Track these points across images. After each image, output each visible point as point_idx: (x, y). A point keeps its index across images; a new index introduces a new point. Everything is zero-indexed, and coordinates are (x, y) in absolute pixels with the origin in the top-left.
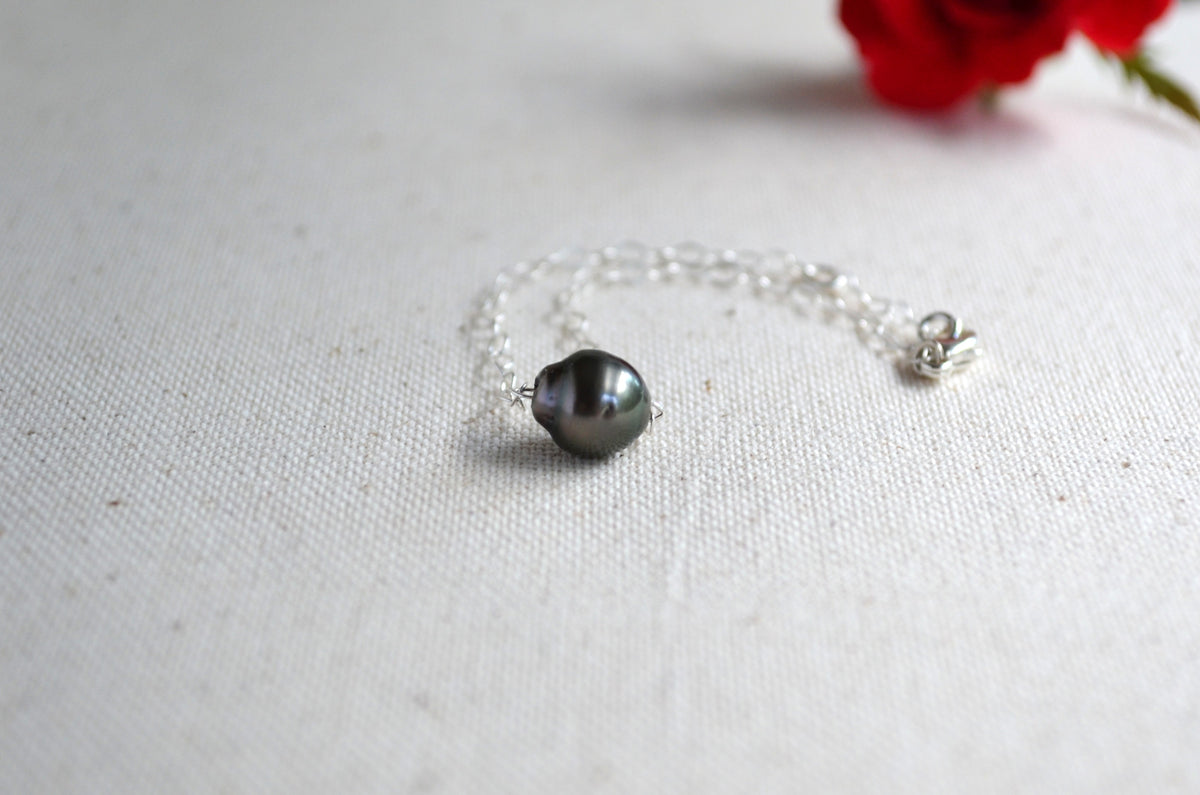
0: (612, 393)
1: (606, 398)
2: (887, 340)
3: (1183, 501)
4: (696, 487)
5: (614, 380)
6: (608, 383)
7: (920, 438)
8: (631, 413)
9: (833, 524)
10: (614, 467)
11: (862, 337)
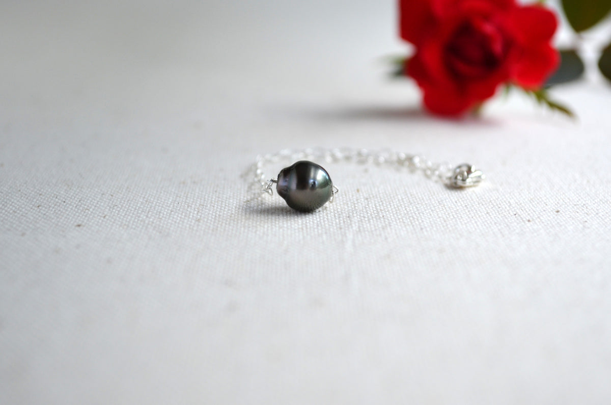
0: (315, 179)
1: (311, 181)
2: (440, 177)
3: (586, 222)
4: (355, 219)
5: (315, 174)
6: (312, 174)
7: (459, 204)
8: (323, 189)
9: (422, 229)
10: (316, 215)
11: (428, 177)
